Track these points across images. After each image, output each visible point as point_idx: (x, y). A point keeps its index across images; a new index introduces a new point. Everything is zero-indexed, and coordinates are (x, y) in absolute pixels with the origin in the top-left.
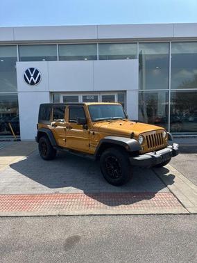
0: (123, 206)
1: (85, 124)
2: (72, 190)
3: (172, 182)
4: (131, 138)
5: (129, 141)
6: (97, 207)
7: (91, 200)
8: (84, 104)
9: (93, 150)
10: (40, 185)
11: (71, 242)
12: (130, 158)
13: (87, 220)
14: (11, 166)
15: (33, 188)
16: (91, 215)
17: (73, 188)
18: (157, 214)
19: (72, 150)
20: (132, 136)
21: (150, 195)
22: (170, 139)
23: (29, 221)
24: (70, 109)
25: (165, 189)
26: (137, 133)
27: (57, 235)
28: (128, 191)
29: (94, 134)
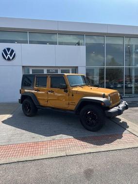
0: (107, 144)
1: (65, 88)
2: (64, 137)
3: (128, 127)
4: (104, 98)
5: (102, 99)
6: (90, 148)
7: (82, 142)
8: (64, 75)
10: (37, 135)
12: (106, 111)
13: (90, 156)
14: (3, 122)
15: (34, 138)
16: (90, 153)
17: (65, 135)
18: (133, 148)
19: (53, 108)
20: (104, 96)
21: (121, 137)
24: (51, 78)
25: (126, 131)
26: (106, 94)
29: (73, 95)
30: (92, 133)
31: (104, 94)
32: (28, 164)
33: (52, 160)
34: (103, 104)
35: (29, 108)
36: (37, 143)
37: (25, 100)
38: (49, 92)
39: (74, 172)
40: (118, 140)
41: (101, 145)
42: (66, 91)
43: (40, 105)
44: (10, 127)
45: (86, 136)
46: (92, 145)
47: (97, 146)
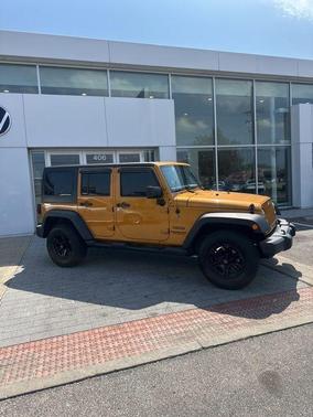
1: (159, 196)
4: (252, 213)
8: (153, 165)
12: (261, 243)
13: (255, 344)
14: (9, 284)
15: (104, 315)
19: (129, 243)
20: (252, 210)
24: (122, 173)
29: (178, 212)
30: (232, 292)
31: (252, 206)
33: (176, 361)
34: (255, 227)
35: (67, 246)
36: (118, 326)
37: (54, 230)
38: (118, 205)
39: (237, 383)
40: (294, 303)
42: (162, 203)
43: (93, 239)
44: (32, 295)
45: (223, 300)
47: (259, 321)
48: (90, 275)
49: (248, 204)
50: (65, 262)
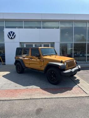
0: (59, 94)
1: (39, 57)
3: (79, 83)
5: (60, 64)
6: (48, 95)
7: (44, 91)
8: (38, 48)
9: (43, 69)
10: (19, 85)
11: (39, 111)
12: (61, 72)
14: (3, 76)
15: (16, 87)
16: (46, 98)
17: (35, 86)
18: (75, 97)
21: (70, 89)
22: (77, 63)
23: (16, 102)
24: (32, 50)
26: (63, 61)
27: (31, 108)
28: (60, 87)
29: (43, 61)
30: (53, 85)
31: (62, 61)
32: (6, 102)
34: (60, 67)
35: (19, 68)
36: (16, 90)
37: (17, 63)
38: (30, 58)
41: (56, 93)
43: (25, 67)
44: (6, 79)
46: (50, 93)
48: (23, 76)
49: (61, 60)
50: (18, 72)
